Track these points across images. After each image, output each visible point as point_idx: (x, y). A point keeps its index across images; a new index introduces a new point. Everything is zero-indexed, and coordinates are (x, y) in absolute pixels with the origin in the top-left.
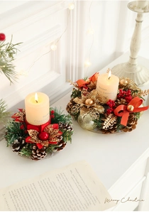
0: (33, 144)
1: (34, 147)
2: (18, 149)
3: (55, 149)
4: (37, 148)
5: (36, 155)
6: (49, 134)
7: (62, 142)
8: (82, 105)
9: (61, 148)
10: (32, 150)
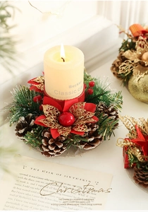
0: (46, 129)
1: (46, 135)
2: (22, 131)
3: (82, 143)
4: (51, 137)
5: (47, 147)
6: (76, 118)
7: (95, 134)
8: (137, 61)
9: (91, 144)
10: (43, 138)
